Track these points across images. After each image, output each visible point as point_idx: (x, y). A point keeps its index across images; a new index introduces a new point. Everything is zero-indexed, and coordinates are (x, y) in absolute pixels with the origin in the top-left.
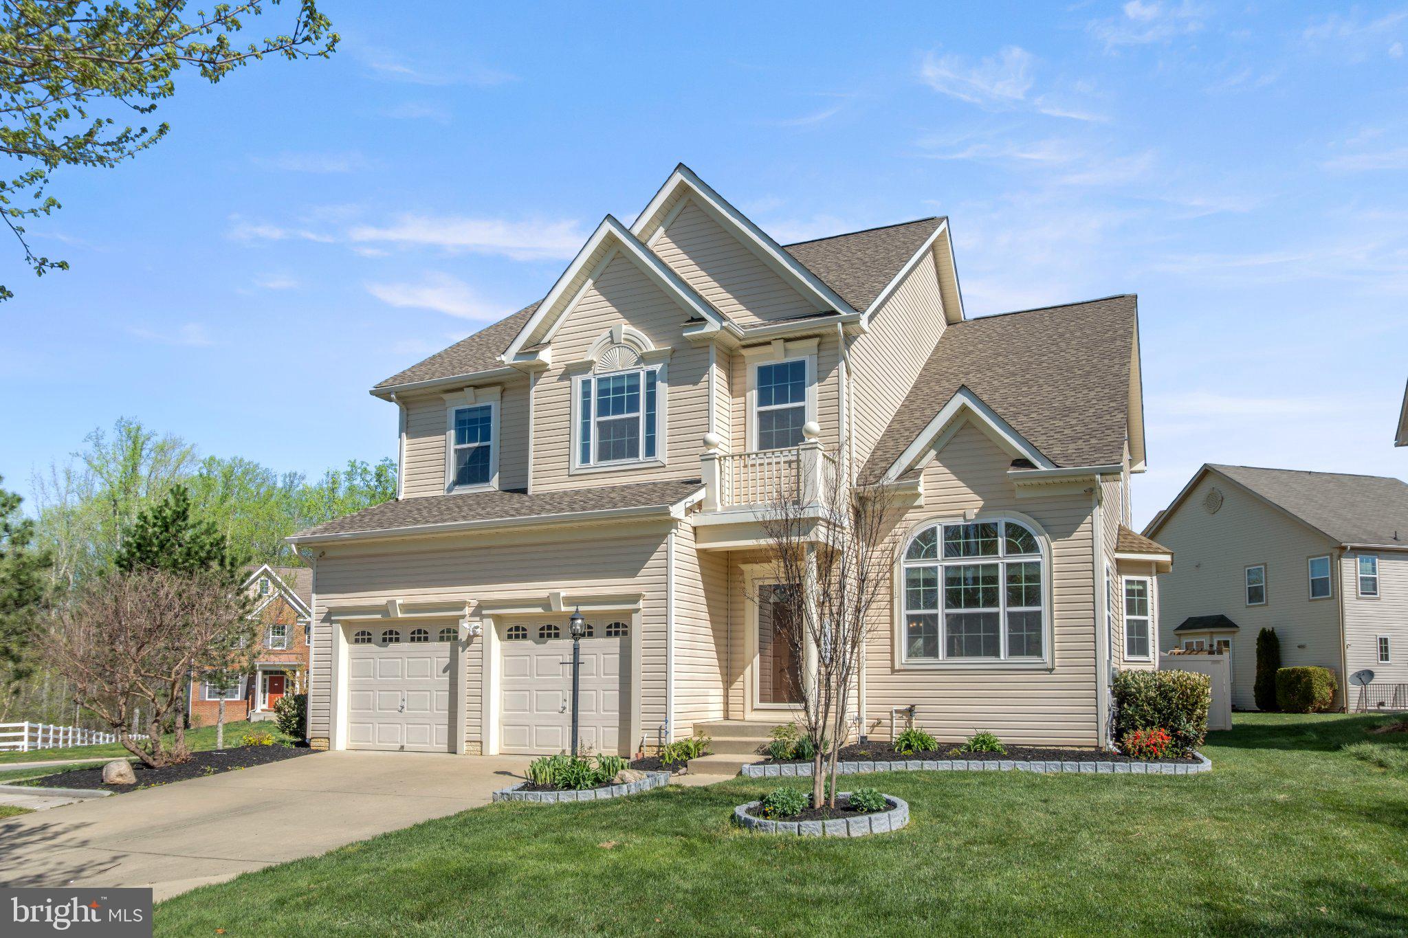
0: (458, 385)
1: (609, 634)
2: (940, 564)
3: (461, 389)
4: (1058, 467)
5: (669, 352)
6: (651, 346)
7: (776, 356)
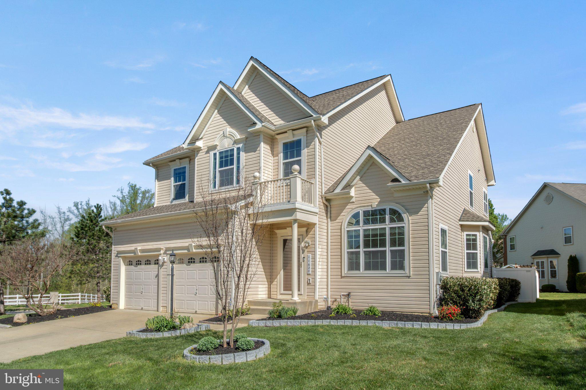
0: (173, 159)
1: (213, 261)
2: (361, 228)
3: (175, 160)
4: (410, 181)
5: (245, 139)
6: (238, 137)
7: (289, 138)
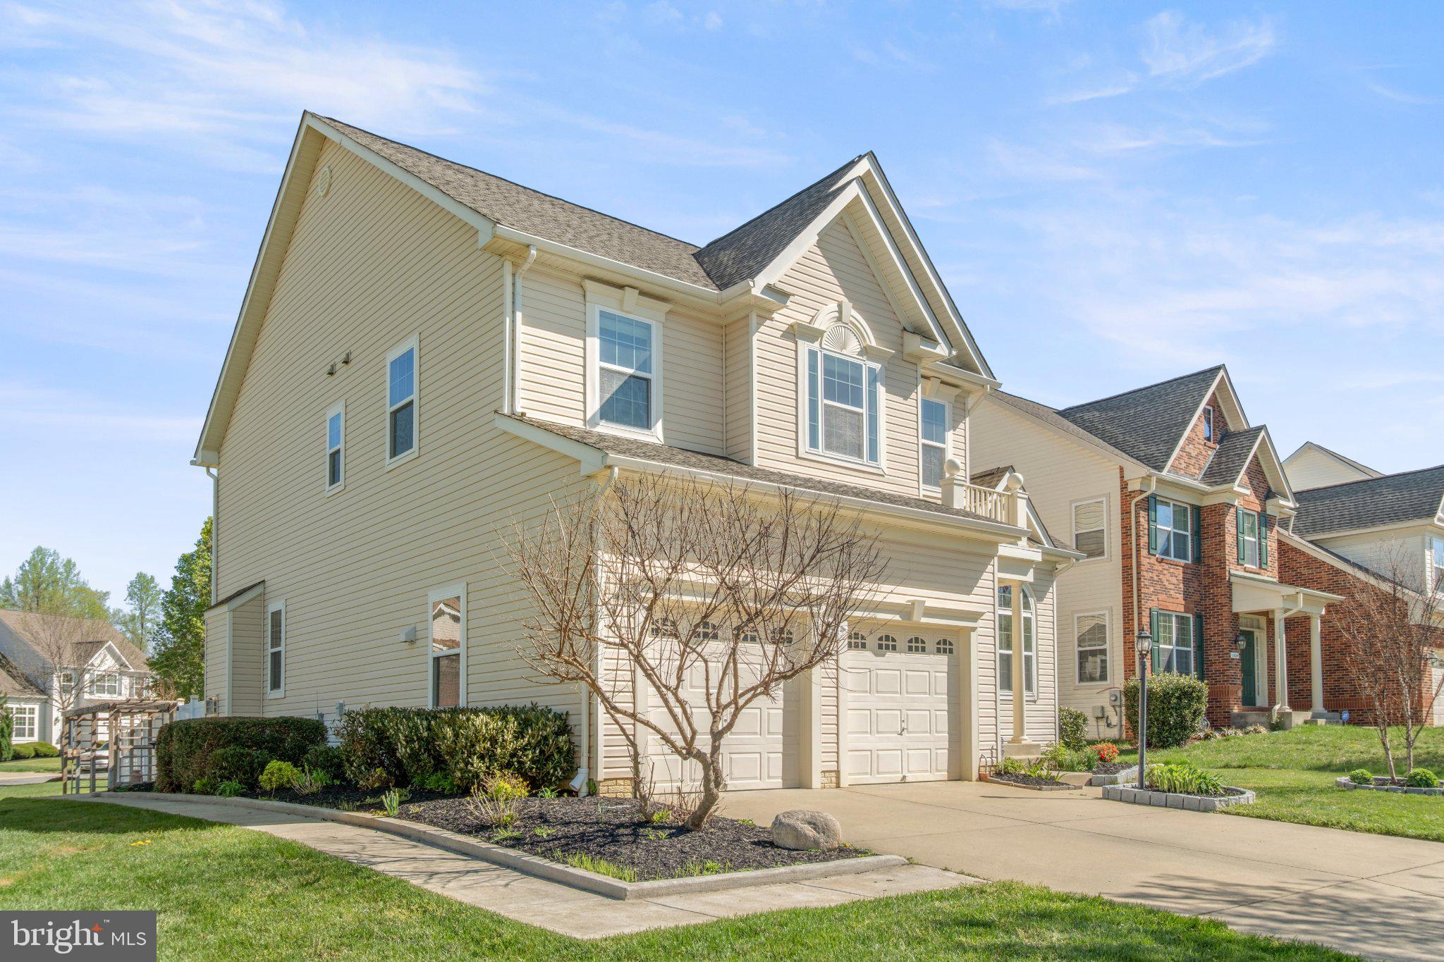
1: (939, 650)
3: (621, 287)
6: (873, 341)
7: (927, 392)
